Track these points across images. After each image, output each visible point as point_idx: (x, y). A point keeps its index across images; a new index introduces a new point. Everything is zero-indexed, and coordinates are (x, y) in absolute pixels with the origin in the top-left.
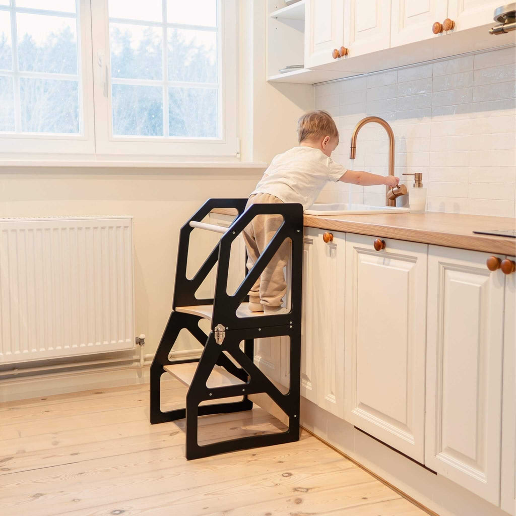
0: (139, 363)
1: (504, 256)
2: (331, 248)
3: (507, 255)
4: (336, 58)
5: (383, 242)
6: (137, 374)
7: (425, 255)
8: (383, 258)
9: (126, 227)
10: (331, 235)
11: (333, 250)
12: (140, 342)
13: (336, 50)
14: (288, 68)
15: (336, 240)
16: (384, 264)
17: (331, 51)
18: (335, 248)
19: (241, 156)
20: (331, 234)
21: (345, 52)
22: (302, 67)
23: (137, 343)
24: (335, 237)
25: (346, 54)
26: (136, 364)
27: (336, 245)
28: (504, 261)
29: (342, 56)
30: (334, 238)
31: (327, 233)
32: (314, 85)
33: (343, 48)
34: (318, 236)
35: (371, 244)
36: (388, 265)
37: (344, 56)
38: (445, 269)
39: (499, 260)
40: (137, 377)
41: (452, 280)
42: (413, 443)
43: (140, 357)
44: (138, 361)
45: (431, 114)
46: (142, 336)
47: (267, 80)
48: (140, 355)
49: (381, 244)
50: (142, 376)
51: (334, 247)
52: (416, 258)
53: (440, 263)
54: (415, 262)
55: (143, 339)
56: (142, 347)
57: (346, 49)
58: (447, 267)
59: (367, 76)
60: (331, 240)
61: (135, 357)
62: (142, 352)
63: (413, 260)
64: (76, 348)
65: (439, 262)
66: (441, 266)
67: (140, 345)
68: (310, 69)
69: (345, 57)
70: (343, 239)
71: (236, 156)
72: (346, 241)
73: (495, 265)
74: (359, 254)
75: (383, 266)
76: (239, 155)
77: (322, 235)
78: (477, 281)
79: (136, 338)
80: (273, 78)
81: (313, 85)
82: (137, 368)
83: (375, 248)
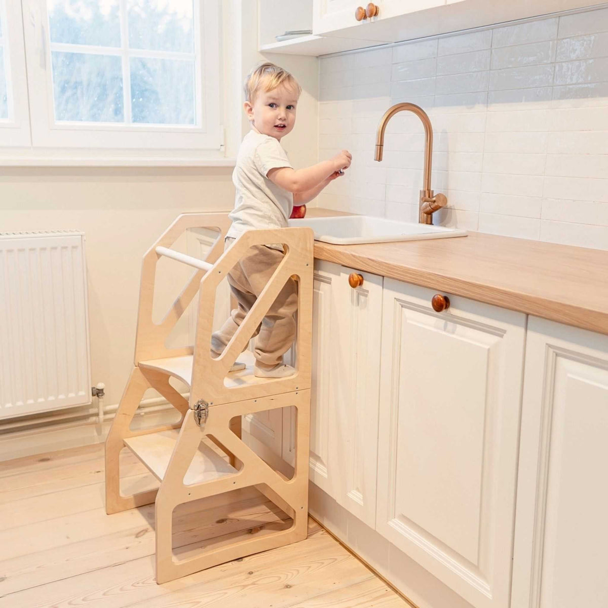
0: (98, 418)
2: (358, 294)
4: (360, 20)
5: (446, 299)
6: (95, 431)
7: (523, 330)
8: (443, 322)
9: (74, 247)
10: (360, 277)
11: (362, 298)
12: (98, 393)
13: (361, 8)
14: (287, 34)
15: (366, 285)
16: (445, 329)
17: (354, 10)
18: (366, 296)
19: (225, 149)
20: (360, 275)
21: (374, 12)
22: (309, 32)
23: (93, 395)
24: (366, 280)
25: (376, 14)
26: (93, 419)
27: (368, 291)
29: (370, 16)
30: (365, 282)
31: (355, 273)
32: (320, 57)
33: (371, 4)
34: (339, 275)
35: (427, 300)
36: (453, 333)
37: (372, 18)
38: (557, 355)
40: (95, 434)
41: (570, 375)
42: (490, 596)
43: (99, 410)
44: (97, 415)
45: (487, 102)
46: (100, 386)
47: (259, 50)
48: (98, 407)
49: (444, 303)
50: (103, 433)
51: (365, 293)
52: (505, 332)
53: (549, 346)
54: (502, 336)
55: (102, 390)
56: (100, 400)
57: (376, 7)
58: (560, 353)
59: (392, 47)
60: (361, 284)
61: (92, 411)
62: (101, 404)
63: (500, 333)
64: (10, 408)
65: (547, 344)
66: (551, 350)
67: (98, 396)
68: (320, 35)
69: (374, 19)
70: (379, 284)
71: (219, 150)
72: (383, 288)
74: (403, 309)
75: (444, 333)
76: (223, 149)
77: (348, 276)
79: (93, 388)
80: (267, 47)
81: (317, 57)
82: (95, 423)
83: (433, 305)
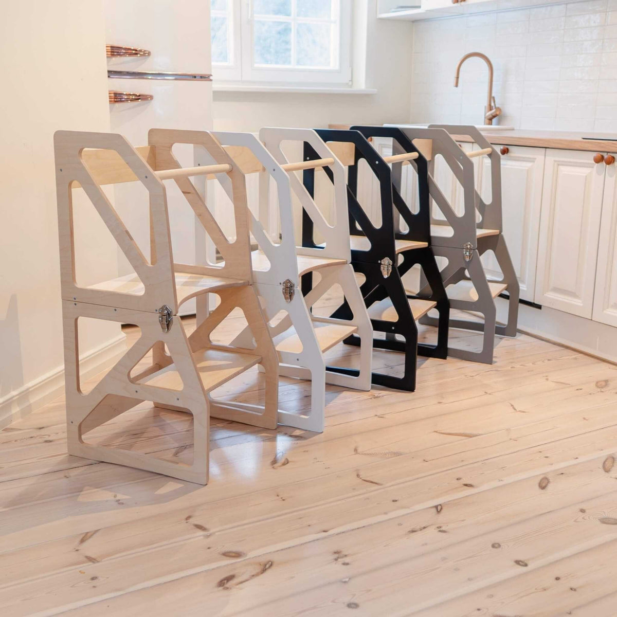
1: (606, 153)
3: (608, 152)
5: (508, 149)
7: (543, 157)
14: (399, 7)
25: (464, 1)
28: (606, 156)
29: (461, 2)
38: (558, 165)
39: (603, 157)
41: (563, 172)
47: (378, 17)
49: (506, 150)
52: (535, 159)
53: (555, 161)
58: (560, 164)
59: (467, 17)
63: (532, 160)
66: (556, 163)
68: (426, 10)
69: (463, 4)
71: (348, 84)
73: (600, 160)
76: (351, 83)
78: (584, 171)
80: (384, 15)
81: (413, 22)
